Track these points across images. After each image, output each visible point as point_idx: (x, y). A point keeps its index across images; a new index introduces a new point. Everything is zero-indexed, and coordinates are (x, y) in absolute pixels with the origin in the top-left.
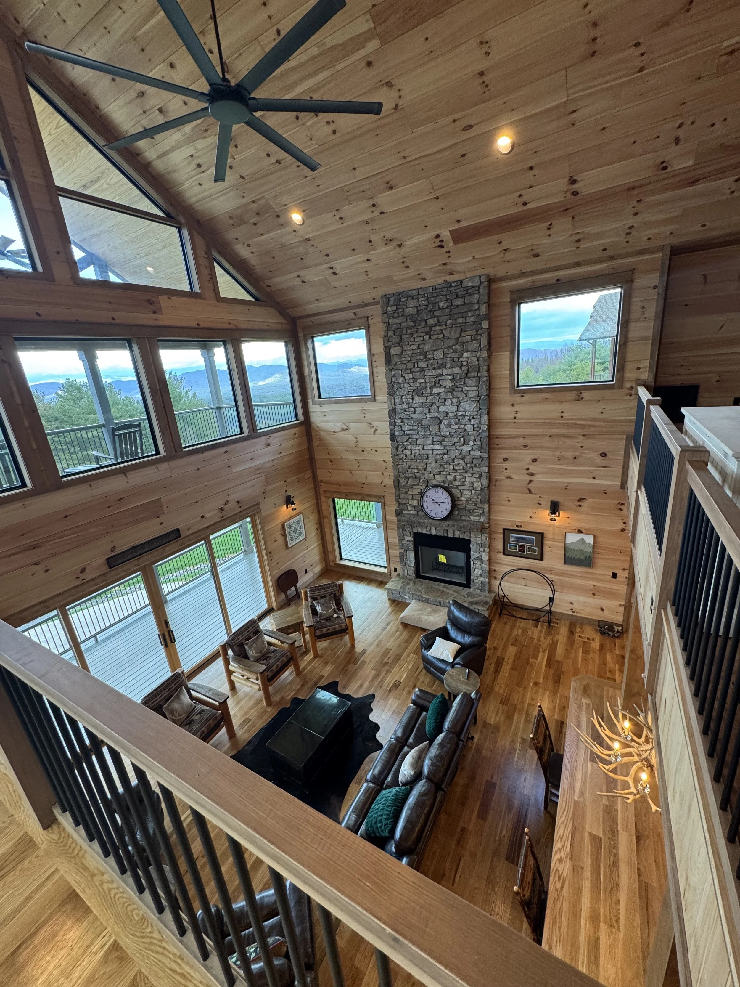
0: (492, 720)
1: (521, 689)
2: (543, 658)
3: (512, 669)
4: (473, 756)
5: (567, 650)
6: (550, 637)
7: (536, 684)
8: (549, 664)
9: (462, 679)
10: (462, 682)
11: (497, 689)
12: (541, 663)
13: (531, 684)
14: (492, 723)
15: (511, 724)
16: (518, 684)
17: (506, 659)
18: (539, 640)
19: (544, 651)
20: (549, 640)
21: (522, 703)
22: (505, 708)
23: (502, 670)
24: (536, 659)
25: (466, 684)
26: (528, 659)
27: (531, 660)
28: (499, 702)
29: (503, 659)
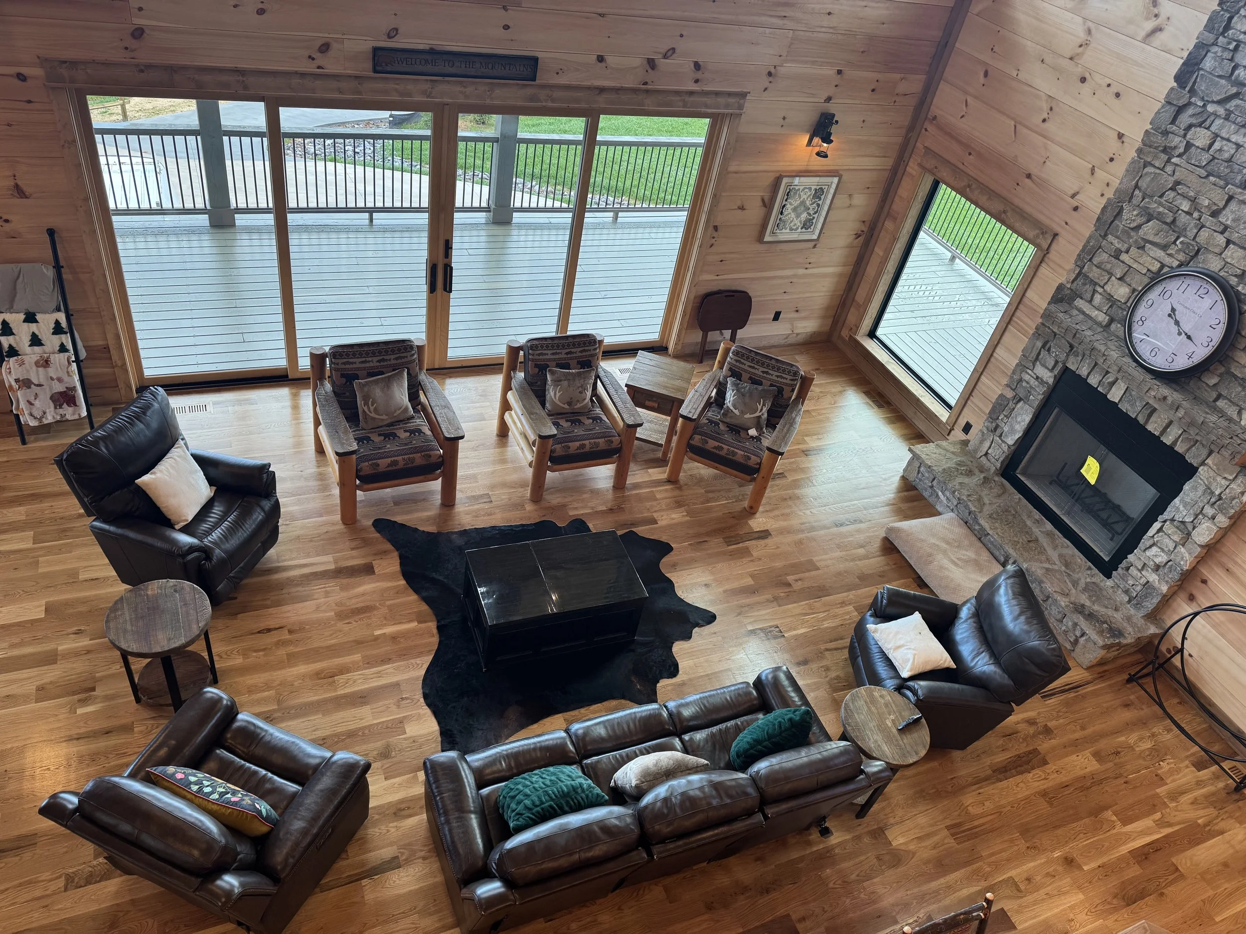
0: (898, 839)
1: (1022, 844)
2: (1143, 833)
3: (1044, 794)
4: (801, 859)
5: (1226, 865)
6: (1212, 811)
7: (1069, 862)
8: (1143, 855)
9: (889, 723)
10: (882, 728)
11: (969, 799)
12: (1129, 837)
13: (1057, 854)
14: (894, 844)
15: (932, 878)
16: (1026, 831)
17: (1051, 767)
18: (1175, 795)
19: (1161, 824)
20: (1201, 816)
21: (998, 867)
22: (951, 842)
23: (1019, 778)
24: (1126, 821)
25: (889, 739)
26: (1106, 808)
27: (1109, 814)
28: (949, 822)
29: (1045, 762)
